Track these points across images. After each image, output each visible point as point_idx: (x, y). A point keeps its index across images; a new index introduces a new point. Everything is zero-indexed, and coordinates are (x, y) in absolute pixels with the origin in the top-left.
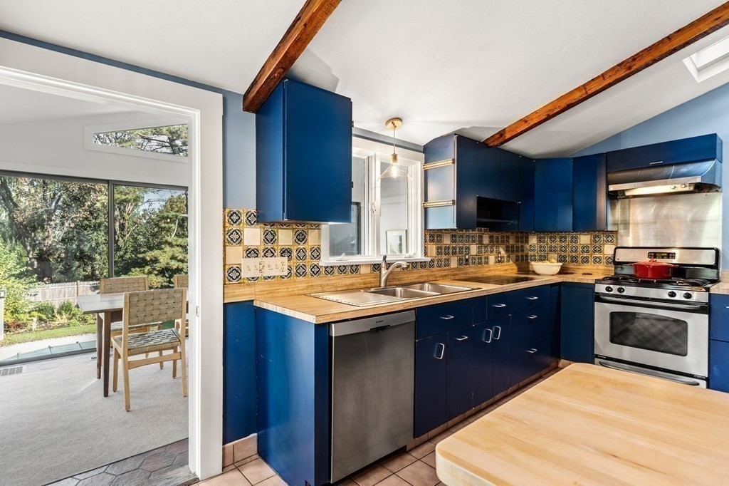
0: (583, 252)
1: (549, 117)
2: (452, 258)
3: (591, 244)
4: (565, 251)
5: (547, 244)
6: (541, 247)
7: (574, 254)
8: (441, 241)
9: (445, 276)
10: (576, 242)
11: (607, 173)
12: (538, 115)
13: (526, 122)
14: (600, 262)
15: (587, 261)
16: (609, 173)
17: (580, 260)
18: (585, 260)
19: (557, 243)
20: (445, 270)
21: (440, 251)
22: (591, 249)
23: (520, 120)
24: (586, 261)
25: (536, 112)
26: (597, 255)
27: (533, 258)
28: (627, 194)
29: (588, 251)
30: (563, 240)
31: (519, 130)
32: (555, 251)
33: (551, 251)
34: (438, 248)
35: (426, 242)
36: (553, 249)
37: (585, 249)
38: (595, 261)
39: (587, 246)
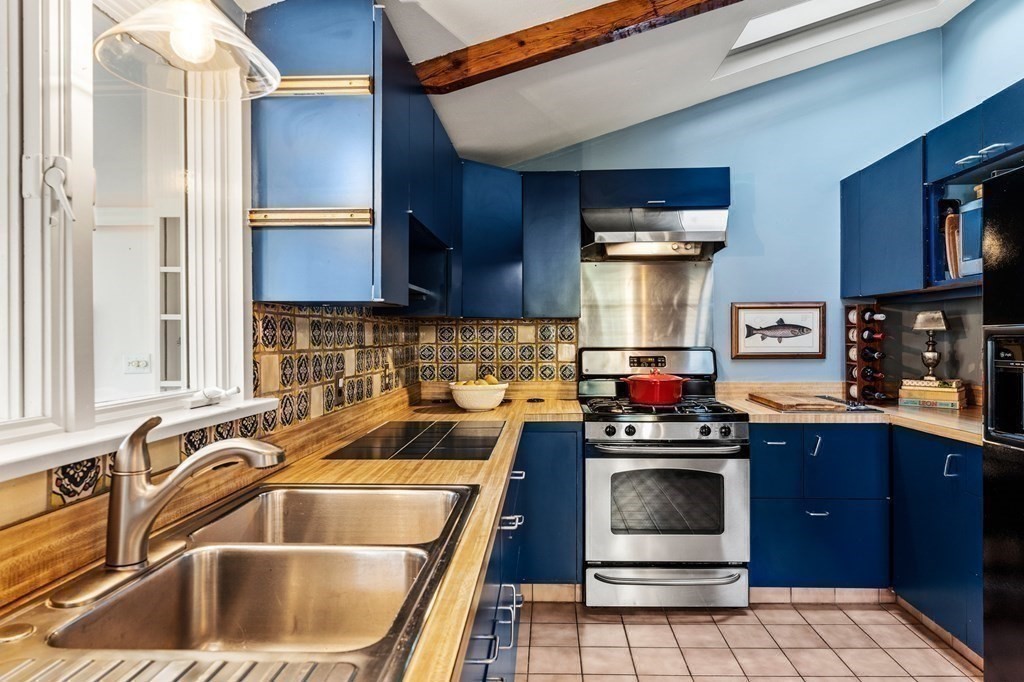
0: (523, 357)
1: (575, 47)
2: (314, 389)
3: (536, 343)
4: (490, 357)
5: (457, 343)
6: (443, 349)
7: (507, 363)
8: (288, 341)
9: (303, 447)
10: (511, 339)
11: (582, 210)
12: (550, 34)
13: (522, 44)
14: (550, 376)
15: (530, 376)
16: (583, 210)
17: (517, 373)
18: (526, 373)
19: (475, 340)
20: (300, 430)
21: (288, 371)
22: (537, 353)
23: (508, 37)
24: (528, 374)
25: (546, 27)
26: (547, 363)
27: (428, 373)
28: (611, 252)
29: (531, 357)
30: (487, 334)
31: (505, 61)
32: (471, 358)
33: (463, 357)
34: (285, 364)
35: (255, 345)
36: (468, 353)
37: (527, 353)
38: (544, 376)
39: (530, 348)
